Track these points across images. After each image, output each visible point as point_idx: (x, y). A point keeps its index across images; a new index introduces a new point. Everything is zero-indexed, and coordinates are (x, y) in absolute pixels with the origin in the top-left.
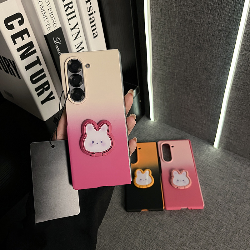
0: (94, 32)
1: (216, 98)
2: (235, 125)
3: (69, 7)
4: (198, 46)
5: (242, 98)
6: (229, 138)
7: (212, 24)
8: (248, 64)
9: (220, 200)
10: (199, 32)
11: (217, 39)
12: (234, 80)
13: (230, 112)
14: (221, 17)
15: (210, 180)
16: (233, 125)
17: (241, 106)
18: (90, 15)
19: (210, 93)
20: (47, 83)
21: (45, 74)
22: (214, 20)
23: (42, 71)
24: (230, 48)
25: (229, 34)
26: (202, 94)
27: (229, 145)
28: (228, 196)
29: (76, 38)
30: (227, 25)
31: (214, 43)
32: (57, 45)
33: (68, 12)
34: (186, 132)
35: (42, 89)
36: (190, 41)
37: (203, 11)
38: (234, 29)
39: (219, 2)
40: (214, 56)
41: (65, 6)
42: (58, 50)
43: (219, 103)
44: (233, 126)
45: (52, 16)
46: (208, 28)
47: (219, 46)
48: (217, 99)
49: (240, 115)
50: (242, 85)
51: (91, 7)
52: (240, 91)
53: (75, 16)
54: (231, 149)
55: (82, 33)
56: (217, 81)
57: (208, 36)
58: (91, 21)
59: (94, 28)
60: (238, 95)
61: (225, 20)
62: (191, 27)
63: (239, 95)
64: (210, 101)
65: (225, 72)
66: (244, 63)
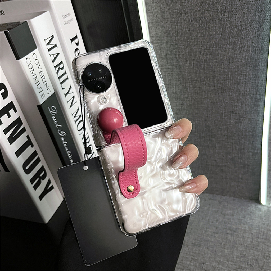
3: (59, 68)
7: (233, 59)
11: (242, 74)
14: (243, 49)
20: (42, 169)
21: (39, 158)
22: (235, 54)
23: (35, 154)
25: (256, 66)
29: (71, 106)
30: (251, 56)
31: (239, 79)
32: (54, 116)
37: (220, 47)
40: (242, 94)
41: (55, 67)
45: (44, 80)
47: (246, 82)
48: (252, 144)
53: (67, 78)
55: (76, 98)
56: (249, 122)
62: (208, 67)
64: (244, 149)
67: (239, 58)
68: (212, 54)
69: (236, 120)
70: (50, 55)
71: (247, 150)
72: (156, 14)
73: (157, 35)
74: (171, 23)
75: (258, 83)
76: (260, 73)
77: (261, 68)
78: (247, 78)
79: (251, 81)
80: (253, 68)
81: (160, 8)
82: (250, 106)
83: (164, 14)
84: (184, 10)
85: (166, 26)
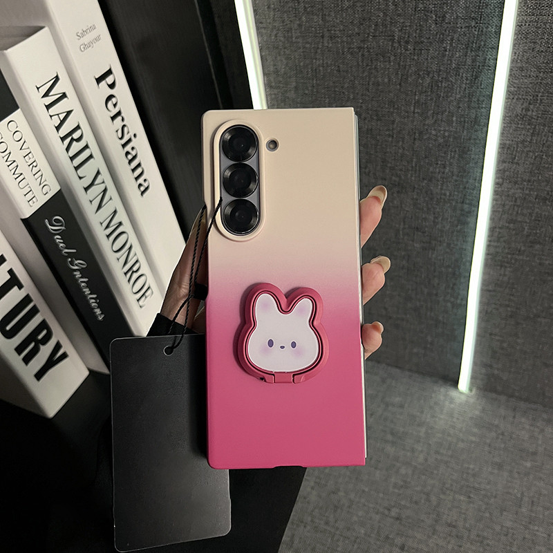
0: (141, 181)
1: (451, 285)
2: (501, 339)
3: (72, 140)
4: (395, 181)
5: (511, 281)
6: (491, 366)
7: (421, 133)
8: (516, 208)
9: (508, 524)
10: (393, 152)
11: (437, 164)
12: (489, 246)
13: (487, 312)
14: (440, 117)
15: (474, 475)
16: (497, 338)
17: (512, 297)
18: (124, 146)
19: (435, 276)
20: (43, 325)
21: (35, 306)
22: (424, 124)
23: (27, 300)
24: (471, 181)
25: (464, 152)
26: (417, 283)
27: (493, 380)
28: (524, 510)
29: (100, 207)
30: (456, 132)
31: (432, 173)
32: (58, 234)
33: (72, 152)
34: (388, 365)
35: (32, 345)
36: (375, 174)
37: (398, 109)
38: (475, 139)
39: (432, 86)
40: (435, 199)
41: (63, 139)
42: (61, 245)
43: (460, 297)
44: (498, 340)
45: (35, 170)
46: (414, 143)
47: (443, 178)
48: (453, 288)
49: (511, 316)
50: (508, 253)
51: (124, 126)
52: (506, 267)
53: (91, 157)
54: (499, 388)
55: (112, 191)
56: (448, 250)
57: (414, 160)
58: (130, 157)
59: (139, 171)
60: (500, 275)
61: (450, 122)
62: (374, 142)
63: (505, 275)
64: (436, 295)
65: (465, 230)
66: (507, 207)
67: (434, 132)
68: (381, 120)
69: (424, 242)
70: (51, 116)
71: (442, 297)
72: (275, 32)
73: (276, 72)
74: (303, 52)
75: (467, 182)
76: (471, 165)
77: (473, 156)
78: (447, 171)
79: (455, 178)
80: (459, 155)
81: (283, 22)
82: (450, 222)
83: (290, 34)
84: (328, 30)
85: (295, 57)
